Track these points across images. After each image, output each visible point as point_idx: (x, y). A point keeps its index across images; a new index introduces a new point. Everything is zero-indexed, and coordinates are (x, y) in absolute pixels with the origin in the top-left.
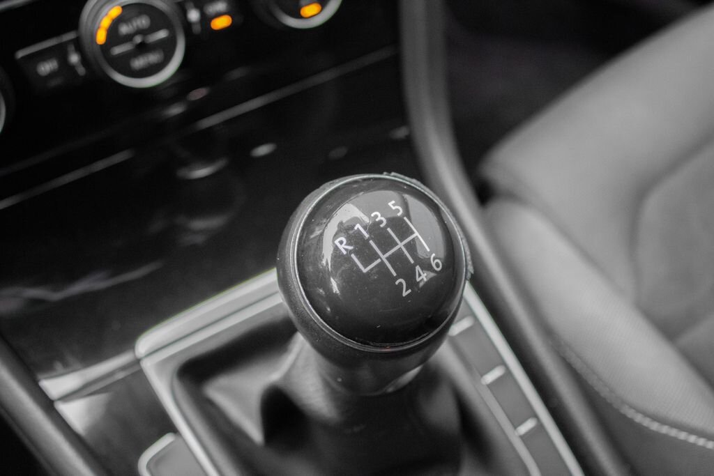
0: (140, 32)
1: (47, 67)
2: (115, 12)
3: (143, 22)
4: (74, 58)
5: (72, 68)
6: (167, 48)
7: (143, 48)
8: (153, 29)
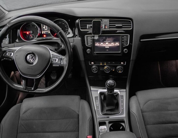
0: (107, 69)
1: (101, 69)
2: (107, 67)
5: (103, 70)
6: (109, 71)
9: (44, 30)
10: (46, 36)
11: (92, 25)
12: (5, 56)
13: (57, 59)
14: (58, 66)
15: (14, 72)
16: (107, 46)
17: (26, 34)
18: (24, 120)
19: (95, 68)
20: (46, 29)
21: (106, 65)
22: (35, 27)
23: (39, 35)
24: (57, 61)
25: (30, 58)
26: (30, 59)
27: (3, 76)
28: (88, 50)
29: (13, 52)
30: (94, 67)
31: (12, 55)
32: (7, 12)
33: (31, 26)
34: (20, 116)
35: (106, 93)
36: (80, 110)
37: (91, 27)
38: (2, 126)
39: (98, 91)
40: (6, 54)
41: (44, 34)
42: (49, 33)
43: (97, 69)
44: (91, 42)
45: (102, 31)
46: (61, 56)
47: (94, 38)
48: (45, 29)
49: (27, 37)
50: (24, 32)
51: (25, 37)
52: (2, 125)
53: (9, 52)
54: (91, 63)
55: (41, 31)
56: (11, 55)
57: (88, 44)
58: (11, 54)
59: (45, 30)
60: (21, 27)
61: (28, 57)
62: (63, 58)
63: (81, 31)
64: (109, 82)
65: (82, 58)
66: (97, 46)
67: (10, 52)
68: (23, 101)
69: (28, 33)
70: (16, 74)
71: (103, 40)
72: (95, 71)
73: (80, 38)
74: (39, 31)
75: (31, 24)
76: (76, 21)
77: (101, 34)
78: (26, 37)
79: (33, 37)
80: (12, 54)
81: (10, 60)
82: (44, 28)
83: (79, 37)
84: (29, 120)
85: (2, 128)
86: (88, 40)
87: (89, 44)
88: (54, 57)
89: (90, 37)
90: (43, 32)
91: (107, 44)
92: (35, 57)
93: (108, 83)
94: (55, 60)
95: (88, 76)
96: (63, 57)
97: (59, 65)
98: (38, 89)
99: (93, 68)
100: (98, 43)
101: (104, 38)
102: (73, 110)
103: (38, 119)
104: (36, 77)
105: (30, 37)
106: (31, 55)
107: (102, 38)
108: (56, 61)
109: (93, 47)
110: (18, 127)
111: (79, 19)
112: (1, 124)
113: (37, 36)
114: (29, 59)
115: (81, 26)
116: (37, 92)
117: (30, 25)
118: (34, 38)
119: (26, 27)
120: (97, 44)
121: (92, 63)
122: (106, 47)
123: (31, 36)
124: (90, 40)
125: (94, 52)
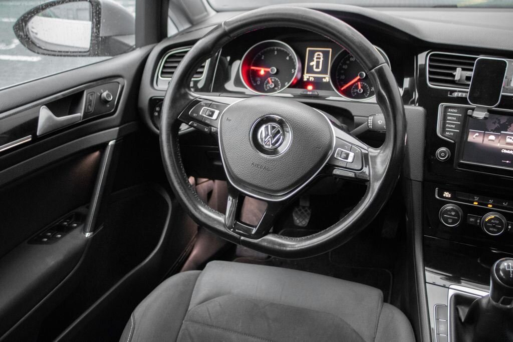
0: (495, 223)
1: (471, 220)
2: (493, 217)
3: (497, 222)
4: (478, 221)
5: (477, 222)
6: (499, 230)
7: (494, 227)
8: (498, 224)
9: (310, 70)
10: (314, 88)
11: (471, 74)
12: (195, 115)
13: (351, 155)
14: (351, 175)
15: (196, 180)
16: (507, 150)
17: (256, 73)
18: (196, 322)
19: (453, 213)
20: (317, 67)
21: (490, 210)
22: (288, 58)
23: (296, 81)
24: (350, 159)
25: (268, 135)
26: (266, 137)
27: (175, 174)
28: (443, 149)
29: (218, 107)
30: (449, 207)
31: (215, 117)
32: (213, 13)
33: (276, 53)
34: (188, 306)
35: (484, 302)
36: (378, 335)
37: (468, 78)
38: (134, 324)
39: (449, 288)
40: (197, 111)
41: (308, 83)
42: (324, 80)
43: (459, 217)
44: (457, 127)
45: (502, 96)
46: (366, 148)
47: (472, 113)
48: (315, 67)
49: (259, 83)
50: (252, 68)
51: (252, 82)
52: (134, 320)
53: (206, 105)
54: (441, 195)
55: (303, 73)
56: (211, 115)
57: (444, 130)
58: (213, 113)
59: (315, 70)
60: (249, 51)
61: (263, 128)
62: (370, 154)
63: (430, 88)
64: (506, 264)
65: (416, 171)
66: (473, 145)
67: (210, 105)
68: (208, 264)
69: (262, 72)
70: (199, 186)
71: (497, 125)
72: (450, 221)
73: (421, 109)
74: (298, 71)
75: (275, 48)
76: (420, 56)
77: (498, 107)
78: (256, 82)
79: (275, 86)
80: (217, 112)
81: (206, 130)
82: (311, 64)
83: (419, 105)
84: (212, 326)
85: (134, 328)
86: (448, 118)
87: (447, 133)
88: (343, 146)
89: (455, 111)
90: (306, 77)
91: (508, 140)
92: (284, 135)
93: (502, 267)
94: (344, 155)
95: (423, 233)
96: (372, 151)
97: (355, 175)
98: (270, 237)
99: (447, 212)
100: (477, 134)
101: (504, 119)
102: (355, 331)
103: (240, 330)
104: (271, 196)
105: (266, 85)
106: (274, 124)
107: (497, 119)
108: (347, 158)
109: (459, 145)
110: (177, 337)
111: (427, 52)
112: (134, 317)
113: (287, 85)
114: (264, 135)
115: (430, 73)
116: (265, 244)
117: (274, 50)
118: (276, 88)
119: (260, 54)
120: (474, 137)
121: (447, 194)
122: (505, 151)
123: (268, 82)
124: (455, 119)
125: (462, 161)
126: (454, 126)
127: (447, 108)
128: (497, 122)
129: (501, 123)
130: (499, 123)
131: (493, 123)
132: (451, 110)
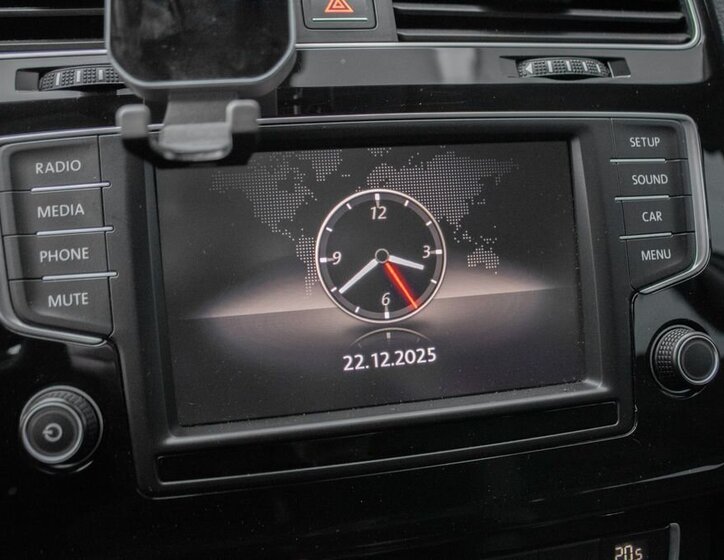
86: (42, 212)
89: (72, 166)
124: (80, 209)
125: (173, 440)
126: (82, 254)
127: (17, 157)
128: (300, 176)
129: (321, 178)
130: (310, 182)
131: (282, 185)
132: (50, 167)
